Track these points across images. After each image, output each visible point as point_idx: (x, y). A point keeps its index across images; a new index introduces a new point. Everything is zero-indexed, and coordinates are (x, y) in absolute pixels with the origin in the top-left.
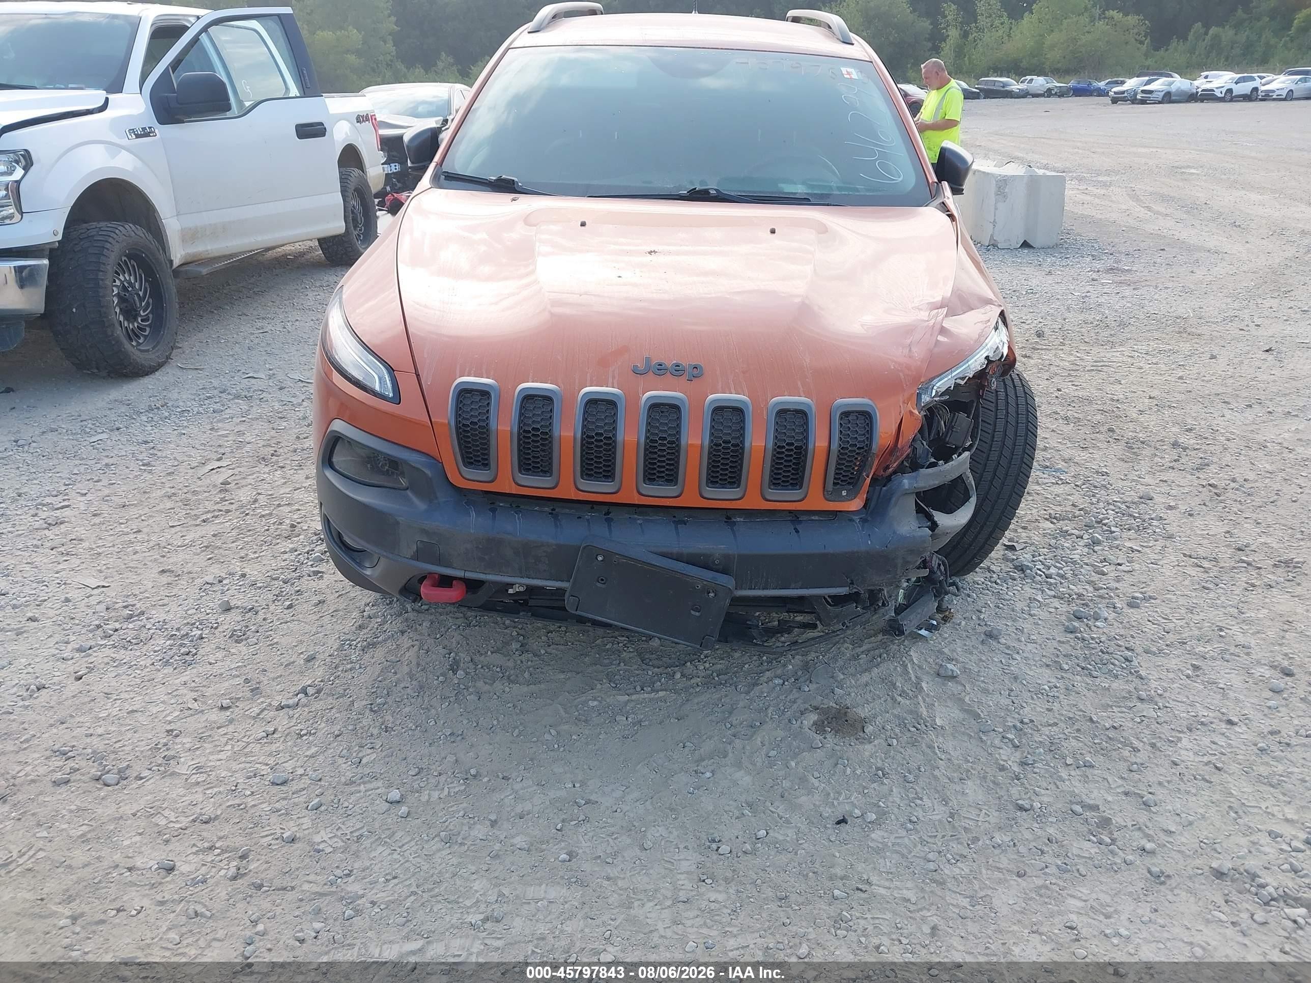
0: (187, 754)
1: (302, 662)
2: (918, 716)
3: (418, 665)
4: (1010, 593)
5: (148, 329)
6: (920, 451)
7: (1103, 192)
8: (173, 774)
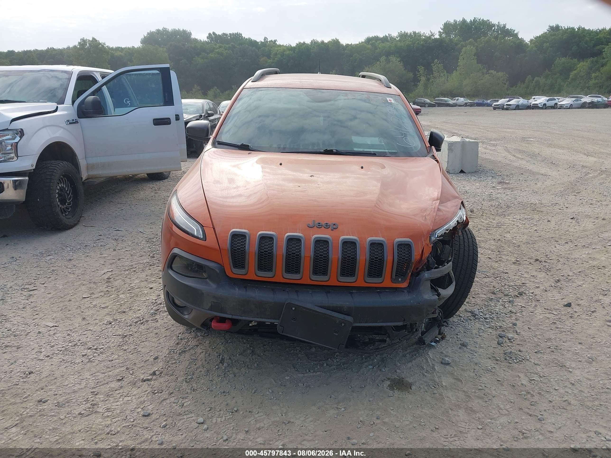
0: (102, 403)
1: (152, 360)
2: (434, 381)
3: (206, 360)
4: (469, 326)
5: (70, 208)
6: (431, 261)
7: (494, 148)
8: (96, 412)
